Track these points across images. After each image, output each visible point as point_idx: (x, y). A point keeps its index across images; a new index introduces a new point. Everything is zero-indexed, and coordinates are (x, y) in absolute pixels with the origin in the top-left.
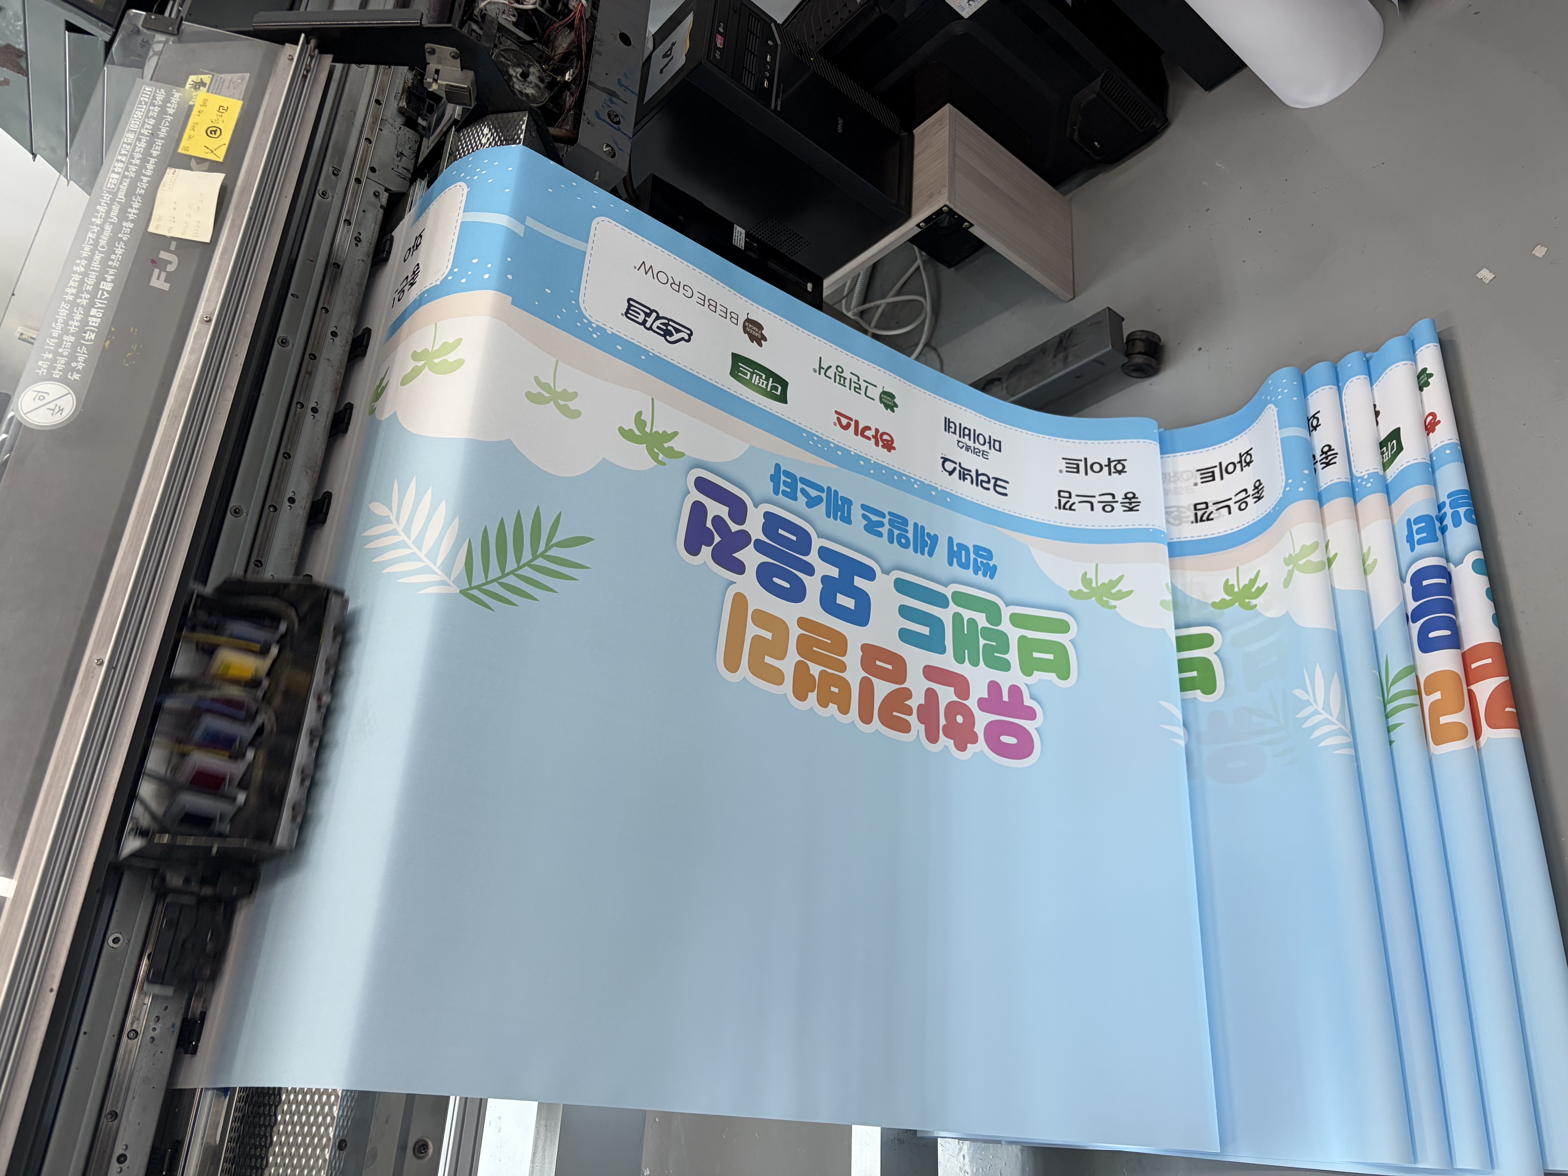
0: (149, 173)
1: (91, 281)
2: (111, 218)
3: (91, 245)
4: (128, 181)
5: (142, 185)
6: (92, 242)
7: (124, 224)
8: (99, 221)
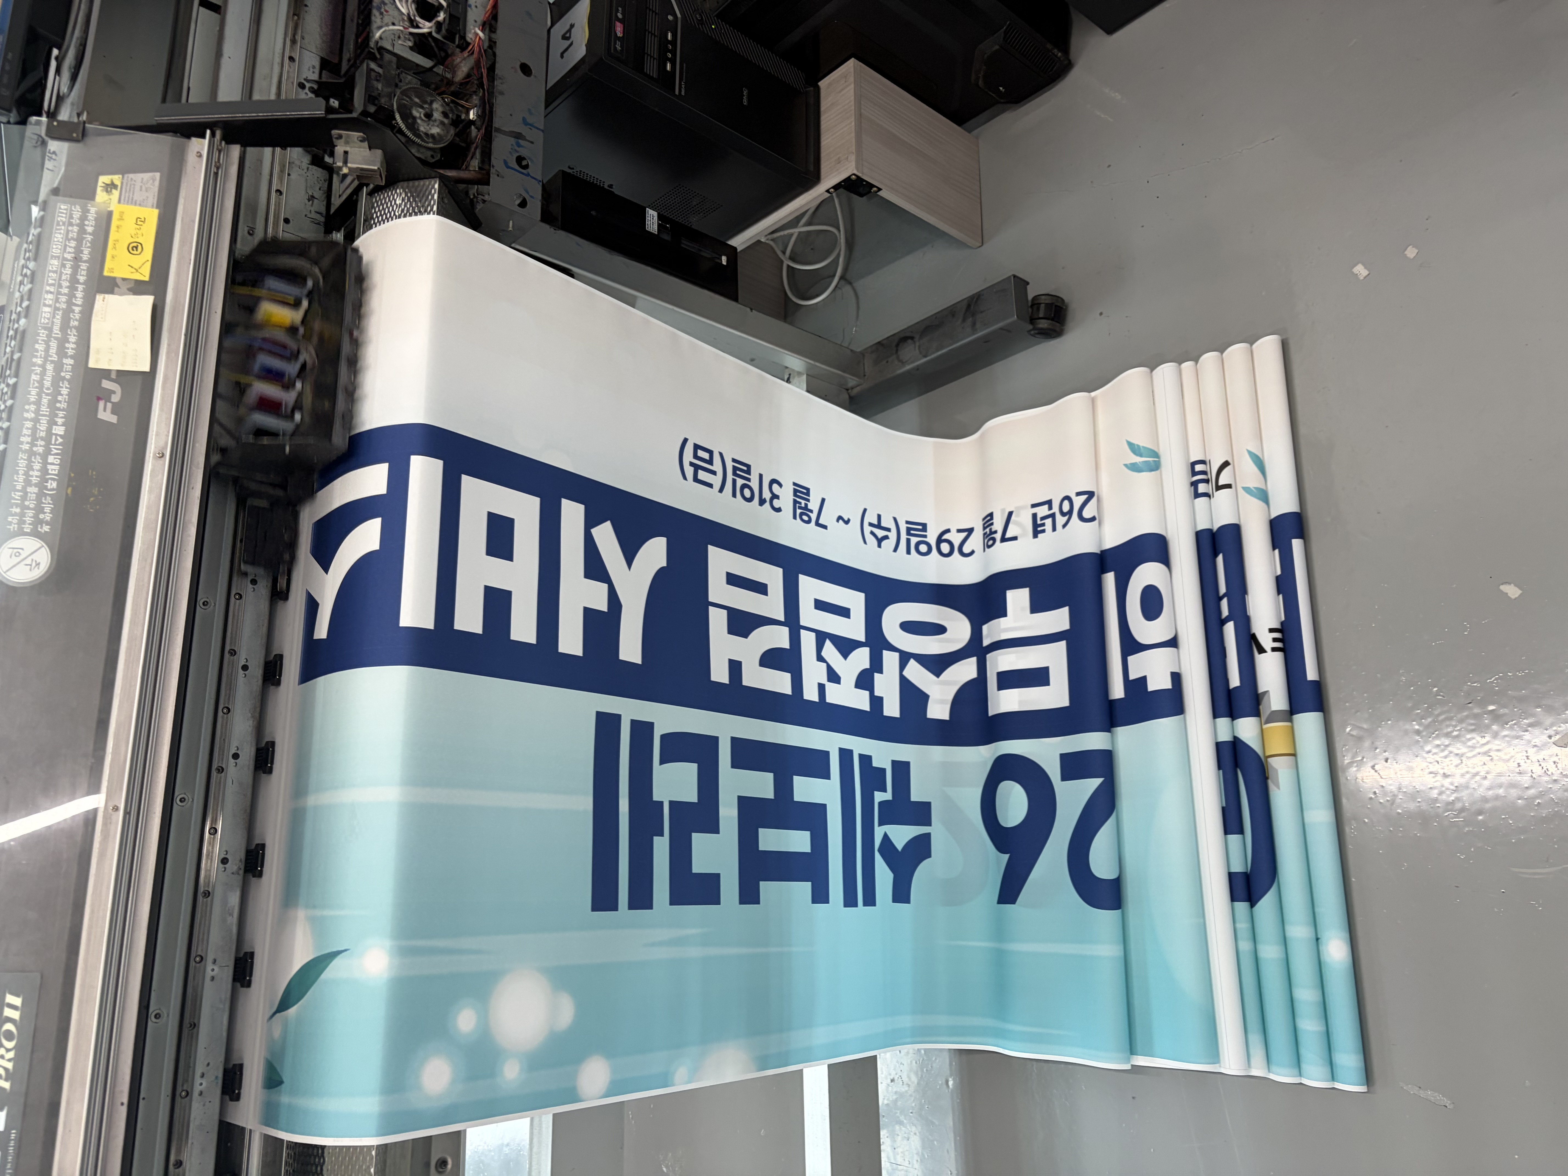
0: (79, 302)
1: (43, 426)
2: (51, 356)
3: (36, 387)
4: (60, 313)
5: (74, 316)
6: (36, 385)
7: (65, 361)
8: (39, 361)
